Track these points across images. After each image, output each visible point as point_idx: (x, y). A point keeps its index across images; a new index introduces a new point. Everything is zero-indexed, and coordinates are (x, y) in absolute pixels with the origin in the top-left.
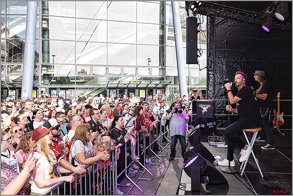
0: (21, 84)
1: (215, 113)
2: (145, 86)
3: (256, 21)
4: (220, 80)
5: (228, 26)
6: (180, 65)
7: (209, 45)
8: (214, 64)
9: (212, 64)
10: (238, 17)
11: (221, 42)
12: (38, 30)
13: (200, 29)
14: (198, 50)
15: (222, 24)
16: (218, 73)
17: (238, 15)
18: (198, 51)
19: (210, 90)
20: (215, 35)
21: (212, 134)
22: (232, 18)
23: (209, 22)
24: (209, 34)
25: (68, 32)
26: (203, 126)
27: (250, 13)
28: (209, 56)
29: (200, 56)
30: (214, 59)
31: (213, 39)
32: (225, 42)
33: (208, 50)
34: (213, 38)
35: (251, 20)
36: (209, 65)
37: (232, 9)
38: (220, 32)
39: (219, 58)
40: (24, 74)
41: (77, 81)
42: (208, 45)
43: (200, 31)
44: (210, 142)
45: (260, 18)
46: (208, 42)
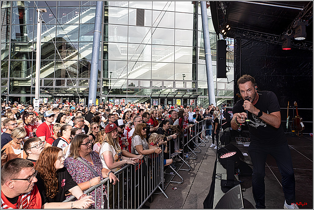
0: (88, 94)
2: (181, 96)
3: (276, 42)
5: (252, 47)
6: (210, 80)
7: (236, 63)
10: (261, 39)
12: (100, 53)
13: (229, 49)
15: (247, 45)
17: (261, 37)
18: (227, 67)
20: (241, 54)
22: (255, 40)
23: (236, 44)
24: (236, 54)
25: (122, 54)
27: (270, 35)
28: (236, 72)
29: (228, 72)
30: (240, 74)
32: (249, 60)
34: (240, 57)
36: (236, 79)
37: (255, 32)
38: (245, 52)
40: (90, 86)
41: (128, 92)
43: (228, 52)
44: (238, 142)
46: (235, 60)
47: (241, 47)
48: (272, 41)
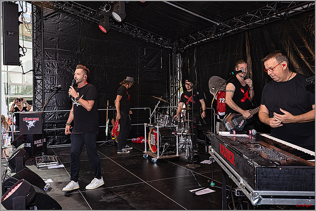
1: (45, 127)
3: (93, 20)
4: (51, 86)
5: (60, 21)
7: (36, 42)
8: (42, 66)
9: (40, 67)
10: (72, 11)
11: (51, 39)
13: (23, 20)
14: (20, 47)
15: (52, 17)
16: (47, 78)
17: (72, 8)
18: (21, 49)
19: (37, 99)
20: (43, 29)
21: (42, 153)
23: (35, 13)
24: (35, 28)
26: (29, 145)
27: (85, 8)
28: (36, 56)
29: (23, 56)
30: (42, 61)
31: (41, 35)
32: (56, 40)
33: (34, 49)
34: (41, 33)
35: (87, 17)
36: (36, 68)
38: (50, 27)
39: (49, 59)
42: (34, 42)
43: (22, 23)
44: (39, 164)
45: (96, 16)
46: (34, 38)
47: (43, 18)
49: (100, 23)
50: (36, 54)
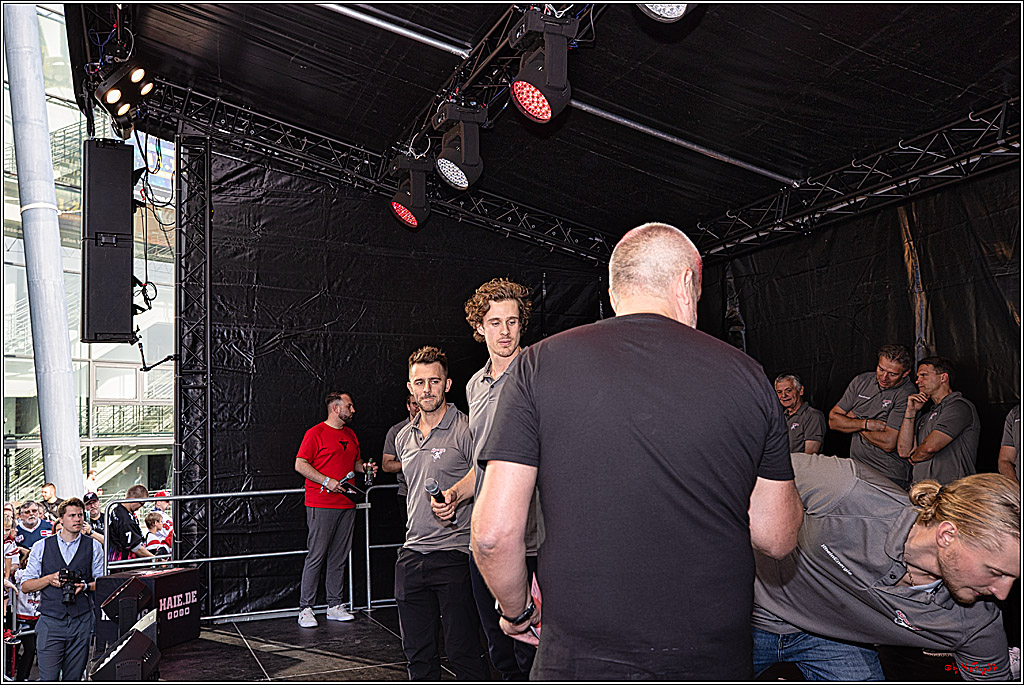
3: (371, 185)
4: (231, 409)
5: (265, 193)
6: (47, 349)
7: (187, 264)
9: (200, 345)
10: (304, 160)
11: (236, 254)
13: (146, 195)
14: (135, 281)
15: (238, 182)
17: (304, 152)
18: (138, 288)
19: (187, 453)
20: (211, 223)
22: (278, 164)
23: (184, 170)
24: (185, 220)
27: (344, 149)
28: (186, 311)
29: (143, 310)
30: (205, 325)
31: (204, 241)
32: (250, 256)
33: (180, 286)
34: (204, 236)
35: (350, 177)
36: (186, 348)
37: (277, 127)
38: (231, 215)
39: (227, 318)
42: (181, 266)
43: (144, 205)
45: (382, 174)
46: (180, 251)
47: (211, 187)
48: (352, 179)
49: (394, 194)
50: (186, 305)
